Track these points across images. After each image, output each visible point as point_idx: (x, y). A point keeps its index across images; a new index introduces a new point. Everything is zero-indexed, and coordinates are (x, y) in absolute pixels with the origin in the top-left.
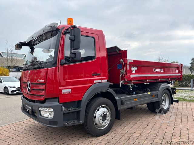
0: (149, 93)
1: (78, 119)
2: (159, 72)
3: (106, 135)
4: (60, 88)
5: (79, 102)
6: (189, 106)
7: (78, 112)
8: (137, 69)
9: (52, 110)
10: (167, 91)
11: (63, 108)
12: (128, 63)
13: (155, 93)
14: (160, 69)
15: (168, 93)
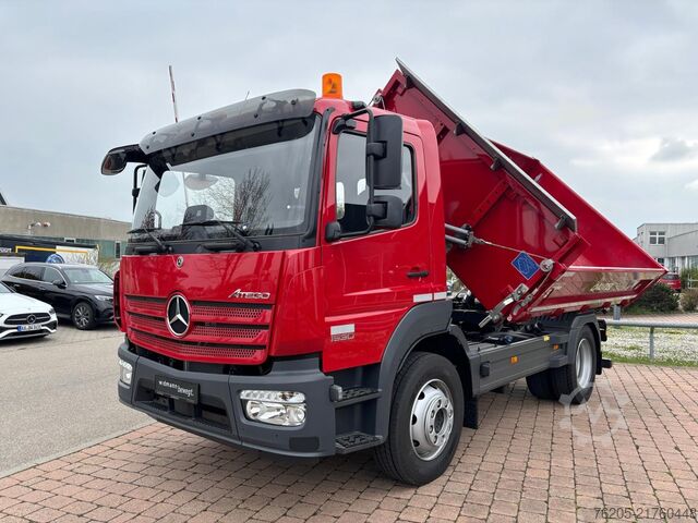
0: (546, 338)
1: (368, 426)
3: (442, 479)
4: (327, 319)
5: (371, 371)
7: (369, 406)
9: (299, 398)
10: (588, 329)
11: (340, 389)
13: (564, 338)
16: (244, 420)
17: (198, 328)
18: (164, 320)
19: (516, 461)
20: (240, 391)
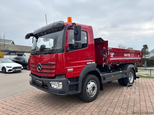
0: (121, 71)
1: (77, 90)
2: (128, 57)
3: (94, 101)
4: (67, 68)
5: (77, 78)
6: (146, 81)
7: (77, 85)
8: (114, 54)
9: (61, 83)
11: (69, 81)
12: (109, 50)
13: (125, 71)
14: (128, 54)
15: (133, 71)
16: (51, 88)
17: (43, 69)
18: (37, 68)
19: (112, 98)
20: (50, 82)
